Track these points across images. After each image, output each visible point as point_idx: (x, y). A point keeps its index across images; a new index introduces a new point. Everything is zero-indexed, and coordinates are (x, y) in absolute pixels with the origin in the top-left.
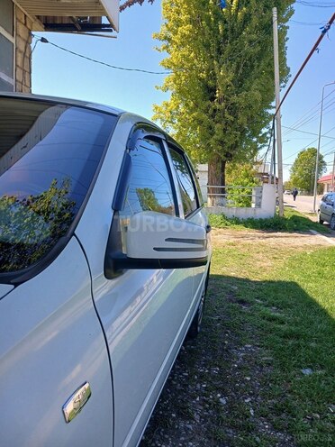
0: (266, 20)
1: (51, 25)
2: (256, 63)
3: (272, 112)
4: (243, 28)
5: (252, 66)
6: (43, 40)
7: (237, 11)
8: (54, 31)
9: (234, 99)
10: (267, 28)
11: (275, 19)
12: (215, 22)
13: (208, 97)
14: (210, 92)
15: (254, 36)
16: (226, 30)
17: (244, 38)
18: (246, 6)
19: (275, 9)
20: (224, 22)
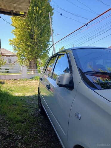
0: (47, 16)
2: (45, 28)
9: (40, 39)
10: (47, 18)
11: (50, 15)
12: (32, 14)
13: (31, 38)
14: (31, 36)
16: (36, 17)
19: (49, 13)
20: (35, 15)
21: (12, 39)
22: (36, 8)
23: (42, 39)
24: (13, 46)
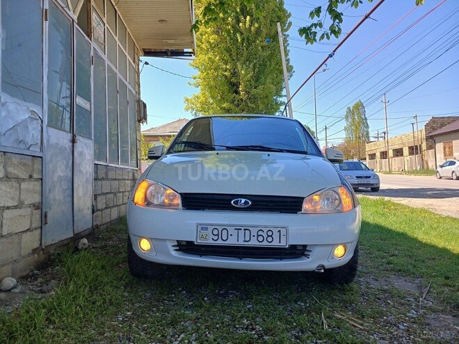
0: (273, 32)
1: (148, 53)
2: (268, 63)
3: (284, 100)
4: (256, 38)
5: (265, 66)
6: (146, 63)
7: (250, 26)
8: (151, 56)
9: (254, 91)
10: (274, 37)
11: (279, 30)
12: (234, 34)
13: (232, 91)
14: (234, 87)
15: (265, 44)
16: (243, 39)
17: (258, 45)
18: (257, 22)
19: (279, 24)
20: (242, 34)
21: (190, 98)
22: (245, 18)
23: (259, 90)
24: (194, 112)
